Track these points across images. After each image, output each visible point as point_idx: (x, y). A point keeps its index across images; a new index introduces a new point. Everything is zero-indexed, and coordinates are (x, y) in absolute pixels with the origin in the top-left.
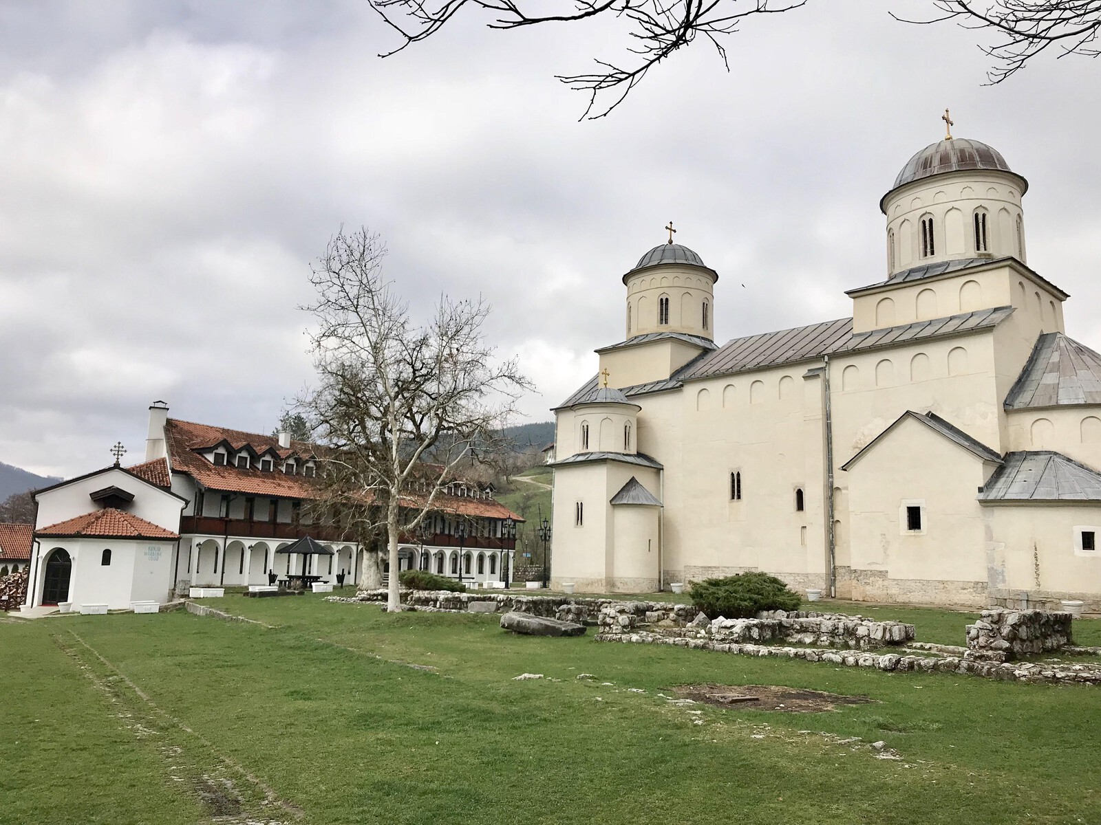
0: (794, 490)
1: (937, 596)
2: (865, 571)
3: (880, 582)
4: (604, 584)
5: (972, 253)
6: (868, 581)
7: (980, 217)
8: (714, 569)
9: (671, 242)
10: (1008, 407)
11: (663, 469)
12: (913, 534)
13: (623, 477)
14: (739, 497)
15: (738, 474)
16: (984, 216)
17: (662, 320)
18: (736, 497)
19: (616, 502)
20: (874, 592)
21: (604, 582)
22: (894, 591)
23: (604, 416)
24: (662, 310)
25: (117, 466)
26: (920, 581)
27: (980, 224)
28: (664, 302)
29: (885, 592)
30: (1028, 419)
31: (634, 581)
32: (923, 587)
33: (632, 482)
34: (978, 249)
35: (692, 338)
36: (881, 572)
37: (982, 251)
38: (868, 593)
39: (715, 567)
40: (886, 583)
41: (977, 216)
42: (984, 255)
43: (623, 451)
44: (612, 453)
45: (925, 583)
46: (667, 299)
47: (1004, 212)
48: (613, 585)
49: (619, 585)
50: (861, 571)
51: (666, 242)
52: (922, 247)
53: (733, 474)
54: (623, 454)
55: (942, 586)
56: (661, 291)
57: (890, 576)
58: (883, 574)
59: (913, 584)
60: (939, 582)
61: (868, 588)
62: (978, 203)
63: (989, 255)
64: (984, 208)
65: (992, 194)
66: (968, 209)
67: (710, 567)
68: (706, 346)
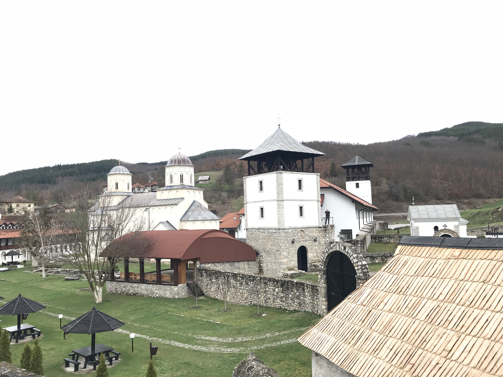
5: (179, 184)
10: (181, 220)
27: (182, 177)
30: (184, 222)
37: (182, 183)
41: (181, 175)
46: (117, 183)
52: (170, 181)
56: (116, 180)
68: (128, 195)
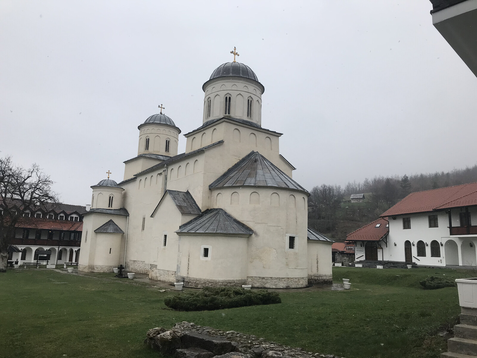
2: (153, 265)
3: (155, 270)
7: (228, 98)
9: (161, 113)
10: (211, 188)
11: (129, 216)
12: (164, 248)
13: (104, 220)
14: (144, 230)
15: (145, 218)
16: (230, 98)
19: (98, 231)
22: (158, 275)
23: (99, 192)
24: (147, 144)
26: (164, 270)
30: (216, 193)
31: (101, 267)
33: (111, 221)
34: (226, 113)
36: (156, 265)
38: (152, 275)
39: (136, 261)
41: (226, 98)
42: (227, 116)
43: (108, 208)
44: (101, 209)
46: (149, 139)
47: (240, 96)
48: (94, 269)
49: (95, 268)
51: (159, 113)
53: (143, 218)
56: (146, 135)
58: (156, 267)
59: (162, 272)
60: (167, 271)
61: (153, 273)
62: (226, 92)
63: (230, 116)
64: (230, 94)
65: (234, 88)
66: (223, 94)
68: (165, 159)
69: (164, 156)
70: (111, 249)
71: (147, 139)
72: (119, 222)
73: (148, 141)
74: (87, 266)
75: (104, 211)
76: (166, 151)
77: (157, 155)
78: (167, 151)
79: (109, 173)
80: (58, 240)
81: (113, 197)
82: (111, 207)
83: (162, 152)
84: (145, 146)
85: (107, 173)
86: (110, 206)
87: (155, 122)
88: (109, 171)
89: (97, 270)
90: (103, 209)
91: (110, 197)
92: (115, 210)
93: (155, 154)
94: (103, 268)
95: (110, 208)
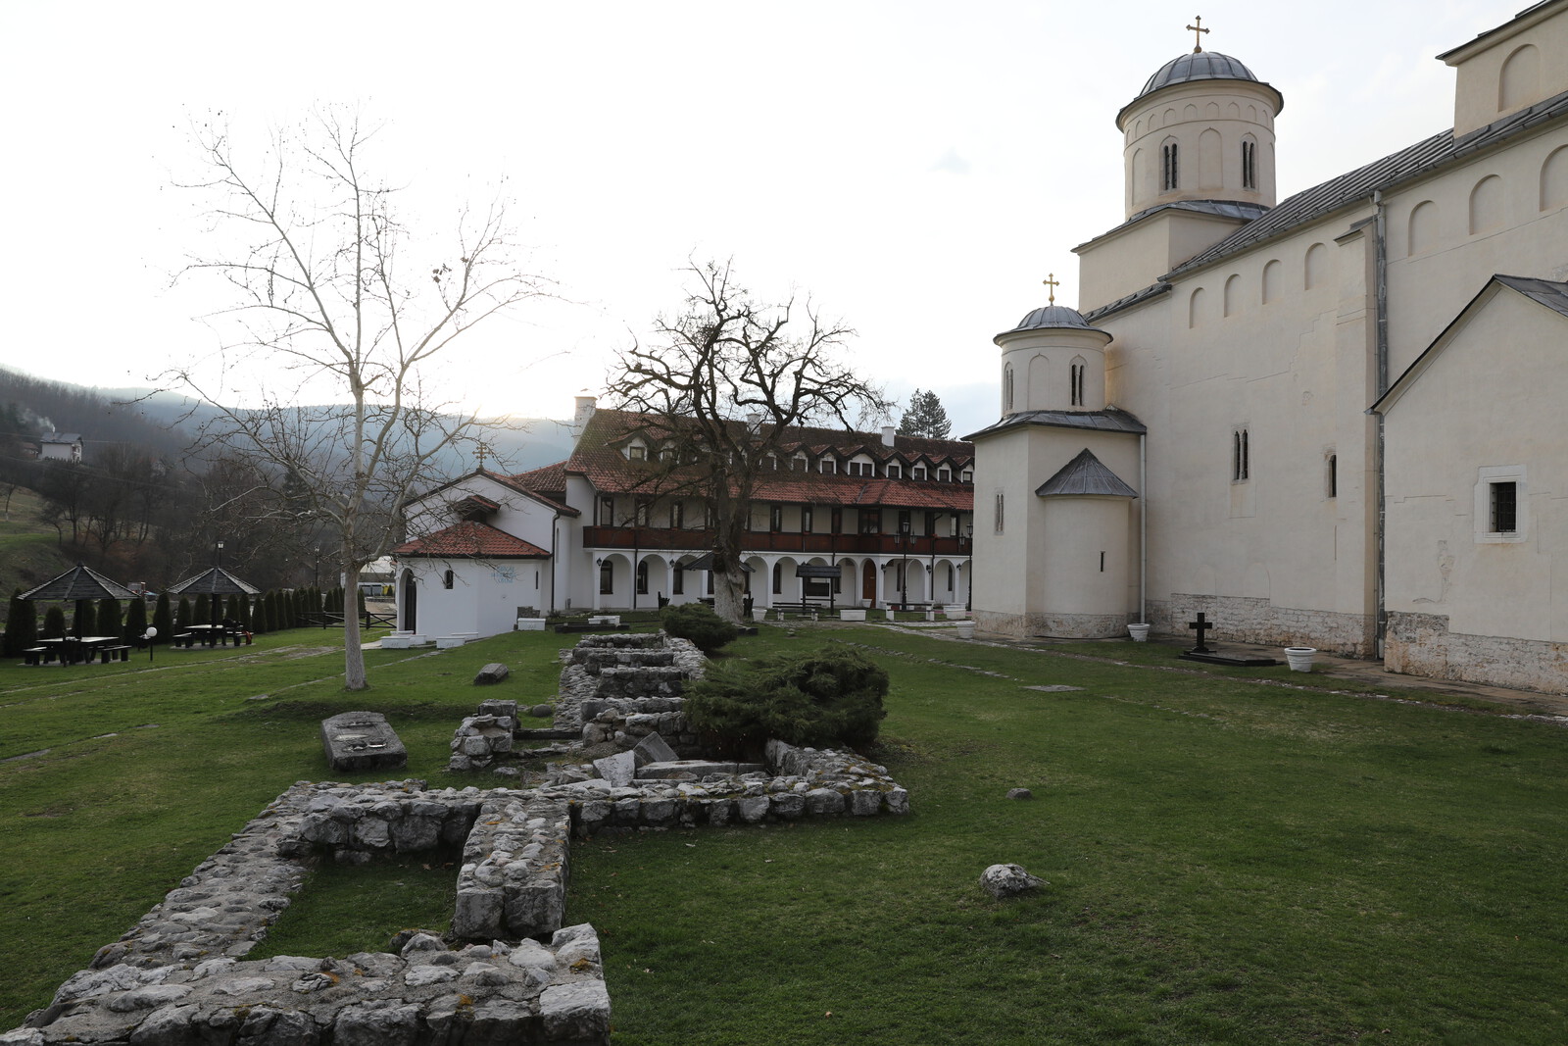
0: (1326, 456)
1: (1544, 676)
2: (1409, 615)
3: (1434, 639)
4: (1024, 624)
6: (1413, 635)
8: (1209, 600)
9: (1198, 49)
11: (1145, 434)
12: (1499, 541)
13: (1065, 449)
14: (1246, 476)
15: (1245, 434)
17: (1167, 182)
18: (1241, 475)
19: (1046, 491)
20: (1424, 657)
21: (1024, 619)
22: (1458, 657)
23: (1035, 352)
24: (1167, 165)
25: (480, 471)
26: (1509, 641)
28: (1170, 152)
29: (1442, 658)
31: (1072, 618)
32: (1516, 654)
33: (1086, 456)
35: (1219, 207)
36: (1436, 618)
38: (1411, 658)
39: (1211, 597)
40: (1444, 641)
43: (1072, 409)
44: (1049, 412)
45: (1518, 647)
46: (1175, 146)
48: (1044, 626)
49: (1051, 624)
50: (1403, 615)
51: (1190, 51)
53: (1237, 435)
54: (1068, 413)
55: (1553, 654)
56: (1165, 133)
57: (1453, 626)
58: (1439, 623)
59: (1495, 646)
60: (1547, 644)
61: (1413, 649)
67: (1204, 597)
68: (1246, 216)
69: (1242, 204)
70: (1102, 554)
71: (1166, 149)
72: (1112, 455)
73: (1170, 155)
74: (1021, 617)
75: (1062, 420)
76: (1245, 185)
77: (1213, 202)
78: (1249, 183)
79: (1051, 283)
80: (828, 535)
81: (1082, 367)
82: (1081, 404)
83: (1234, 189)
84: (1163, 175)
85: (1045, 282)
86: (1077, 401)
87: (1193, 78)
88: (1051, 275)
89: (1061, 629)
90: (1054, 412)
91: (1074, 367)
92: (1093, 414)
93: (1207, 201)
94: (1081, 623)
95: (1078, 408)
